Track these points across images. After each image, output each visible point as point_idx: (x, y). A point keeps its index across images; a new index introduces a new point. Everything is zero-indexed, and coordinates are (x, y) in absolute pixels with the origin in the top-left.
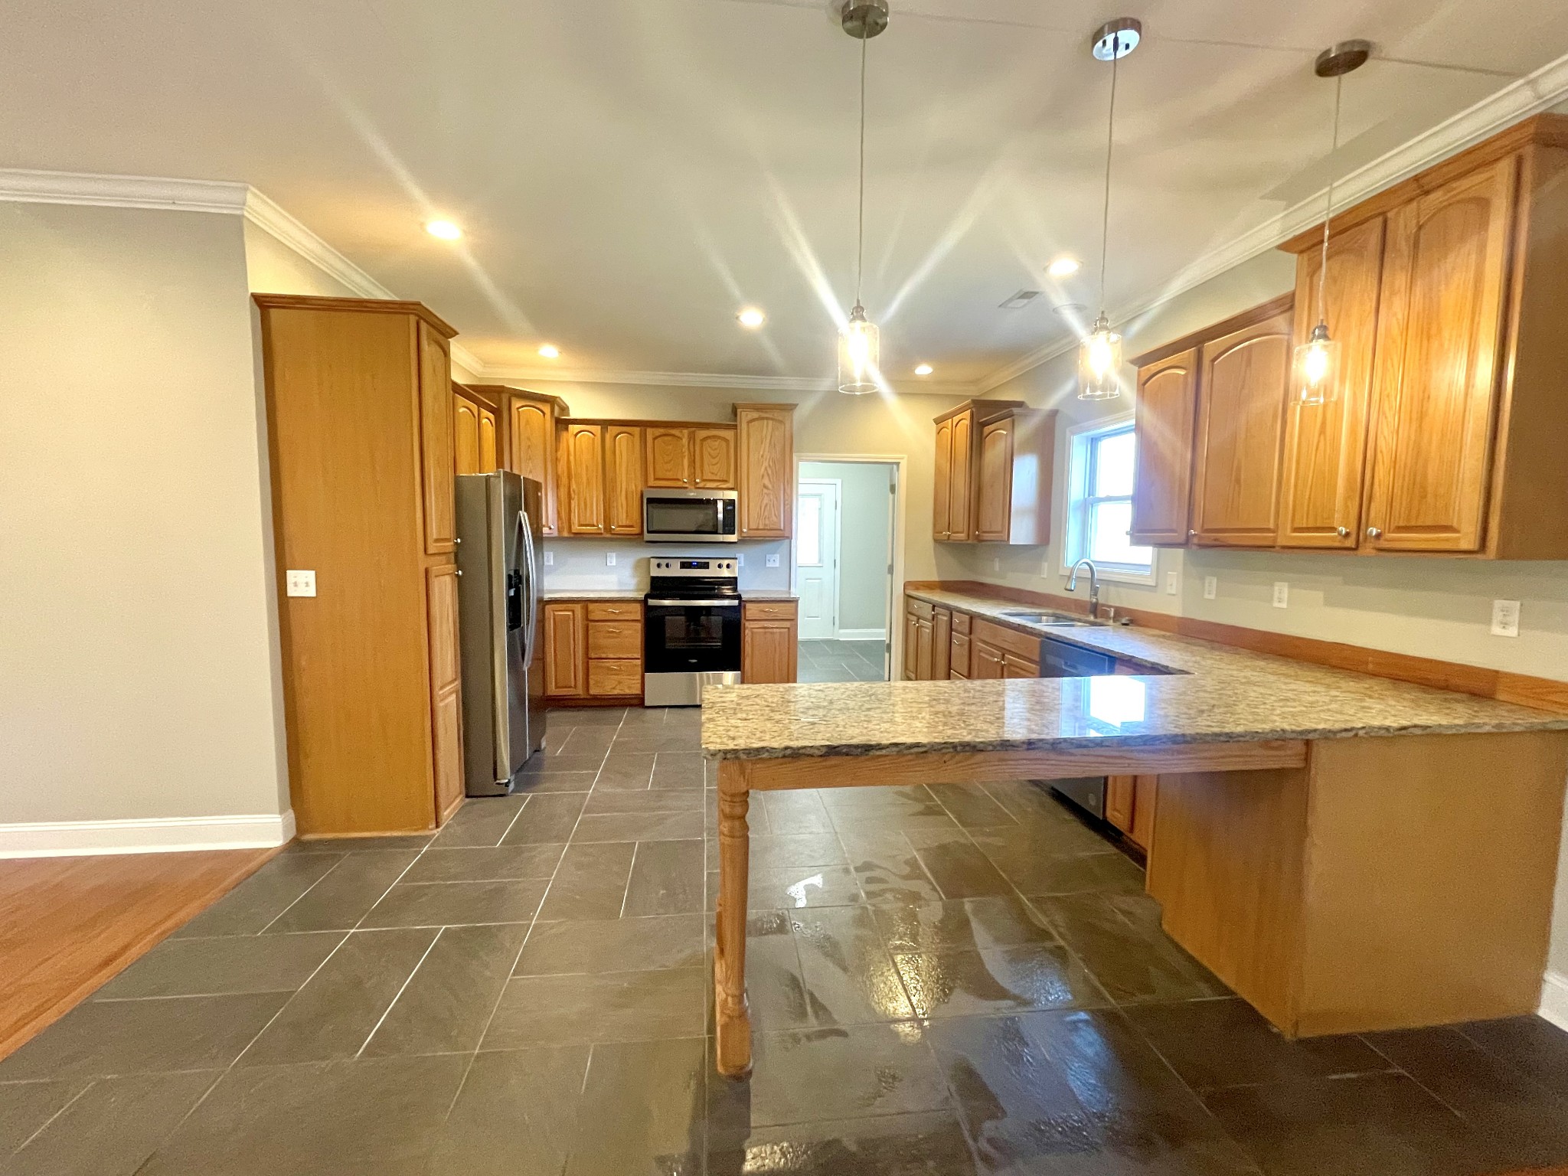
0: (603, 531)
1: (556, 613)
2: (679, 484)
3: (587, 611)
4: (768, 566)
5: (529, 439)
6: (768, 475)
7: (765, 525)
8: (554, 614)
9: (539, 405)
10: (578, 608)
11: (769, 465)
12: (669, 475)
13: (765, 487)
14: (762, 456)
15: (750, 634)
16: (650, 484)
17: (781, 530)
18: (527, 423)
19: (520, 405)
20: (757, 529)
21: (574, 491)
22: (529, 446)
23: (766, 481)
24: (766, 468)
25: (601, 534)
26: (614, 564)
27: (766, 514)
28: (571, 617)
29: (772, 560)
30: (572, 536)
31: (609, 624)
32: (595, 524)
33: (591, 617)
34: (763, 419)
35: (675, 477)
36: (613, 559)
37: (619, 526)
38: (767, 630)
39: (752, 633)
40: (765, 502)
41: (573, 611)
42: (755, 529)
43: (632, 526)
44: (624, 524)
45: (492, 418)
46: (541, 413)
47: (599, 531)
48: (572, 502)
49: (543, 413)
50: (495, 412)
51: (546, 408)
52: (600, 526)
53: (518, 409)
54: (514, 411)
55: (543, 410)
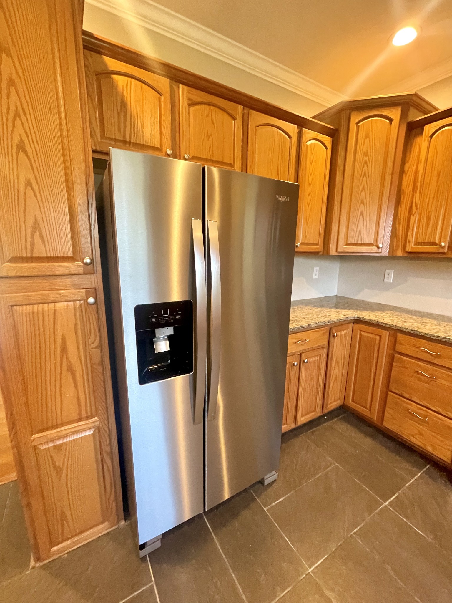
0: (446, 250)
1: (363, 333)
3: (395, 342)
5: (366, 154)
8: (361, 335)
10: (386, 334)
18: (367, 136)
19: (361, 118)
21: (416, 206)
22: (366, 163)
25: (444, 253)
28: (377, 342)
30: (406, 255)
31: (421, 364)
32: (437, 241)
33: (399, 348)
41: (380, 336)
45: (327, 140)
46: (388, 121)
47: (441, 251)
48: (412, 218)
49: (391, 120)
50: (333, 134)
51: (395, 114)
52: (443, 244)
53: (357, 123)
54: (353, 127)
55: (392, 117)
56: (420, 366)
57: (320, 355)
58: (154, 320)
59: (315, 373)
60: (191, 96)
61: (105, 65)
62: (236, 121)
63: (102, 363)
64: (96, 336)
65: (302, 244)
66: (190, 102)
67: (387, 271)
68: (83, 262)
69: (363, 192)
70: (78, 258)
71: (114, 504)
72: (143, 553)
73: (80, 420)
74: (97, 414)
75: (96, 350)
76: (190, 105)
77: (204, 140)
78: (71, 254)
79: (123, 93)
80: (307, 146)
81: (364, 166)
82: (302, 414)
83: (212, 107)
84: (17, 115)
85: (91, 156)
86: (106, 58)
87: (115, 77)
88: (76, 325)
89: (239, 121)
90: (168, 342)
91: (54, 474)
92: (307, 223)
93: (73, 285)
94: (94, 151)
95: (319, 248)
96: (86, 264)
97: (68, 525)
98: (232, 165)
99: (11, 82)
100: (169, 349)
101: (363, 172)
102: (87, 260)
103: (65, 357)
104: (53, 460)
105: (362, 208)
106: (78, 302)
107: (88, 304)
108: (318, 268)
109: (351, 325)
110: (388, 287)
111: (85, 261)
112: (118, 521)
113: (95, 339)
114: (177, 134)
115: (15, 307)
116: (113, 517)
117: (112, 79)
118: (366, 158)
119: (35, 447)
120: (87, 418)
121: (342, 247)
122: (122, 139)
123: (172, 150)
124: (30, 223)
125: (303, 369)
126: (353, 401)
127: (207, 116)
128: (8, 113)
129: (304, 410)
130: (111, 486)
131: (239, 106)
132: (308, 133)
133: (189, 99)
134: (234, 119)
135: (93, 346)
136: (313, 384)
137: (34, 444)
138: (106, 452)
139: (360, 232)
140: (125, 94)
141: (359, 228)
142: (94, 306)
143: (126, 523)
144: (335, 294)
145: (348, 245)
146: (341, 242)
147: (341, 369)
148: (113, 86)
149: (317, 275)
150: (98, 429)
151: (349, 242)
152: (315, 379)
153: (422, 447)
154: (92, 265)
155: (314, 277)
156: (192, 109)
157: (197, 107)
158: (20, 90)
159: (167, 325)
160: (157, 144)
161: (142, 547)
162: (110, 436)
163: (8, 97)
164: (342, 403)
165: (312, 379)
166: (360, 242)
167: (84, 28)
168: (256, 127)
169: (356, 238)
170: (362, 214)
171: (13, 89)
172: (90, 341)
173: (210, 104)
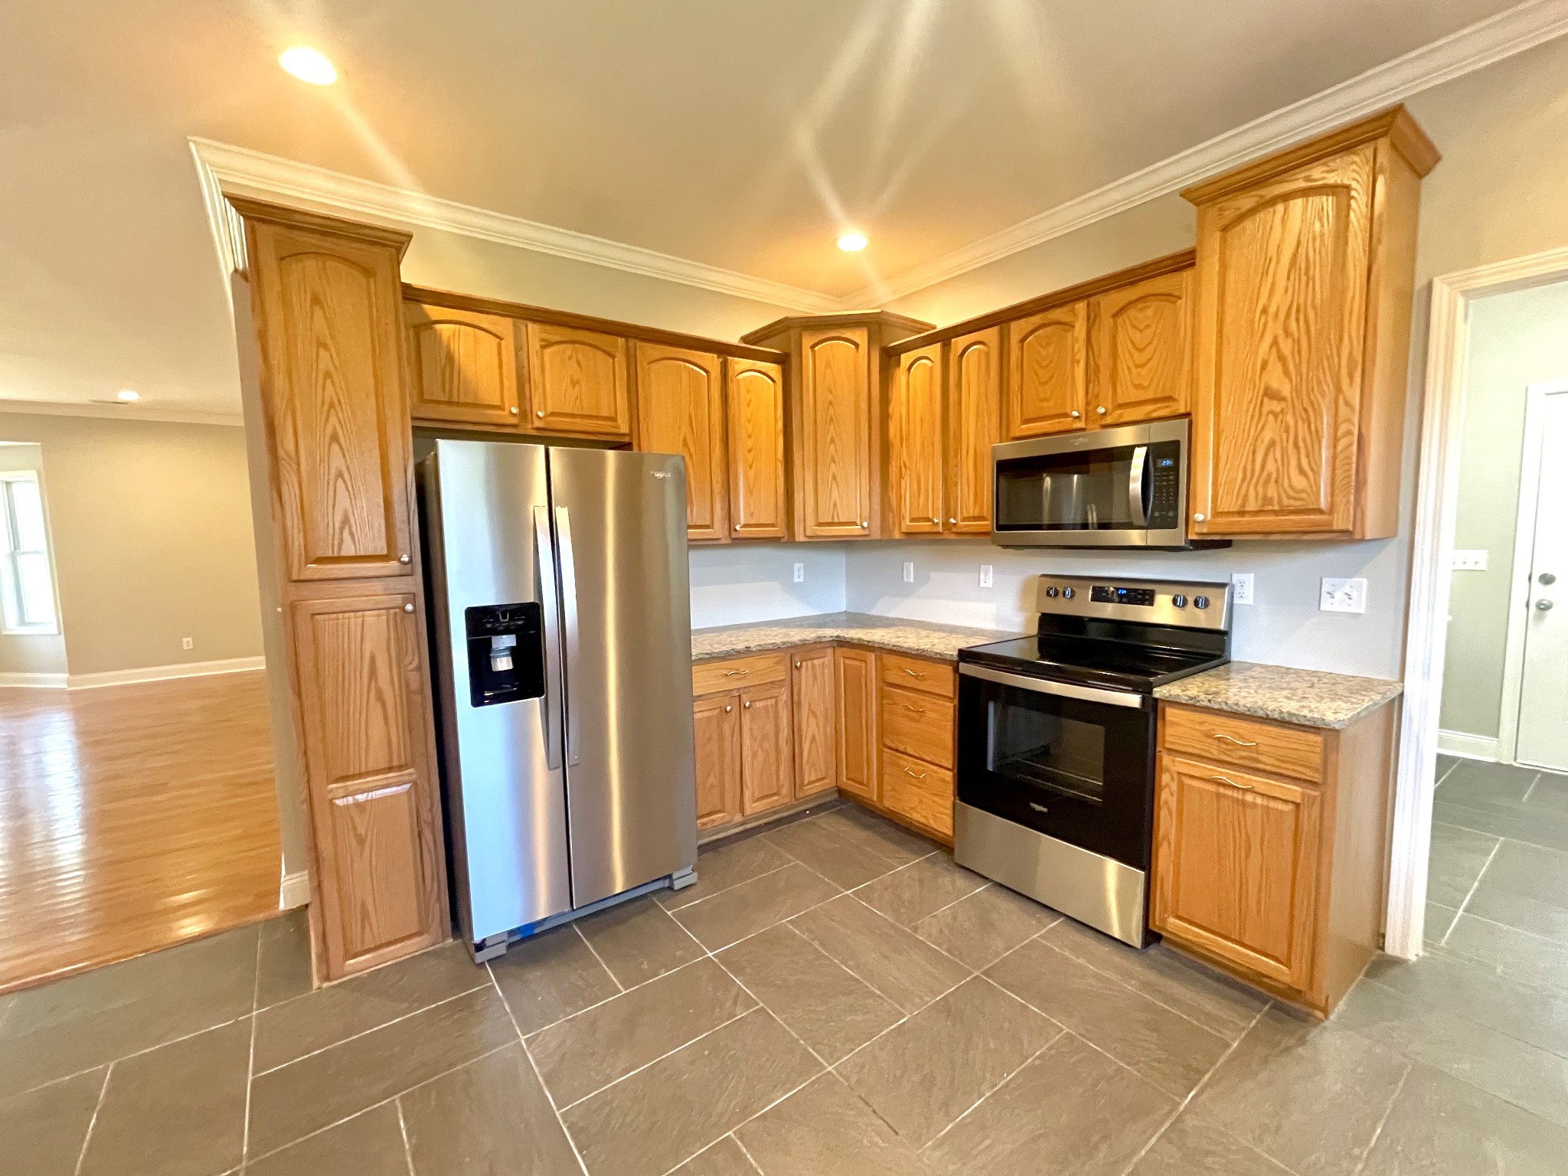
0: (940, 529)
1: (847, 662)
2: (1066, 423)
3: (882, 668)
4: (1326, 605)
5: (829, 391)
6: (1282, 358)
7: (1267, 500)
8: (844, 662)
9: (848, 334)
10: (871, 658)
11: (1287, 333)
12: (1050, 407)
13: (1270, 394)
14: (1264, 311)
15: (1174, 786)
16: (1016, 432)
17: (1320, 511)
18: (828, 365)
19: (816, 340)
20: (1242, 513)
21: (905, 466)
22: (831, 403)
23: (1275, 379)
24: (1275, 343)
25: (938, 533)
26: (990, 584)
27: (1271, 466)
28: (864, 671)
29: (1339, 595)
30: (908, 537)
31: (908, 694)
32: (931, 516)
33: (888, 677)
34: (1272, 202)
35: (1059, 411)
36: (988, 577)
37: (964, 519)
38: (1222, 790)
39: (1181, 785)
40: (1267, 436)
41: (866, 663)
42: (1232, 513)
43: (981, 518)
44: (971, 515)
45: (773, 369)
46: (853, 347)
47: (935, 530)
48: (903, 482)
49: (857, 345)
50: (782, 360)
51: (860, 336)
52: (936, 521)
53: (813, 347)
54: (807, 352)
55: (857, 340)
56: (908, 698)
57: (776, 697)
58: (489, 626)
59: (770, 729)
60: (544, 336)
61: (426, 315)
62: (616, 359)
63: (422, 691)
64: (414, 655)
65: (745, 526)
66: (544, 343)
67: (906, 564)
68: (399, 560)
69: (833, 445)
70: (393, 555)
71: (437, 905)
72: (480, 957)
73: (390, 769)
74: (413, 764)
75: (414, 673)
76: (543, 347)
77: (566, 389)
78: (385, 552)
79: (449, 345)
80: (738, 381)
81: (828, 408)
82: (753, 796)
83: (577, 345)
84: (332, 405)
85: (409, 424)
86: (426, 307)
87: (438, 326)
88: (389, 640)
89: (620, 359)
90: (510, 658)
91: (354, 843)
92: (752, 493)
93: (385, 589)
94: (414, 419)
95: (778, 531)
96: (404, 563)
97: (371, 929)
98: (614, 419)
99: (328, 375)
100: (511, 667)
101: (829, 417)
102: (405, 558)
103: (373, 683)
104: (354, 824)
105: (833, 468)
106: (392, 611)
107: (406, 612)
108: (802, 565)
109: (830, 651)
110: (906, 591)
111: (402, 559)
112: (444, 938)
113: (413, 659)
114: (527, 385)
115: (317, 616)
116: (435, 927)
117: (435, 330)
118: (830, 397)
119: (331, 800)
120: (401, 768)
121: (812, 529)
122: (446, 400)
123: (520, 407)
124: (338, 518)
125: (746, 719)
126: (848, 779)
127: (570, 358)
128: (323, 405)
129: (756, 788)
130: (433, 879)
131: (619, 339)
132: (740, 364)
133: (542, 340)
134: (613, 357)
135: (411, 667)
136: (769, 745)
137: (330, 796)
138: (425, 821)
139: (835, 505)
140: (452, 345)
141: (833, 499)
142: (413, 616)
143: (456, 942)
144: (843, 609)
145: (820, 524)
146: (810, 521)
147: (821, 722)
148: (437, 338)
149: (802, 577)
150: (415, 784)
151: (821, 521)
152: (772, 736)
153: (924, 825)
154: (409, 566)
155: (796, 580)
156: (548, 351)
157: (555, 348)
158: (336, 381)
159: (507, 631)
160: (498, 403)
161: (480, 947)
162: (431, 797)
163: (323, 389)
164: (834, 784)
165: (765, 737)
166: (836, 520)
167: (403, 280)
168: (649, 363)
169: (831, 515)
170: (834, 477)
171: (329, 382)
172: (407, 660)
173: (573, 342)
